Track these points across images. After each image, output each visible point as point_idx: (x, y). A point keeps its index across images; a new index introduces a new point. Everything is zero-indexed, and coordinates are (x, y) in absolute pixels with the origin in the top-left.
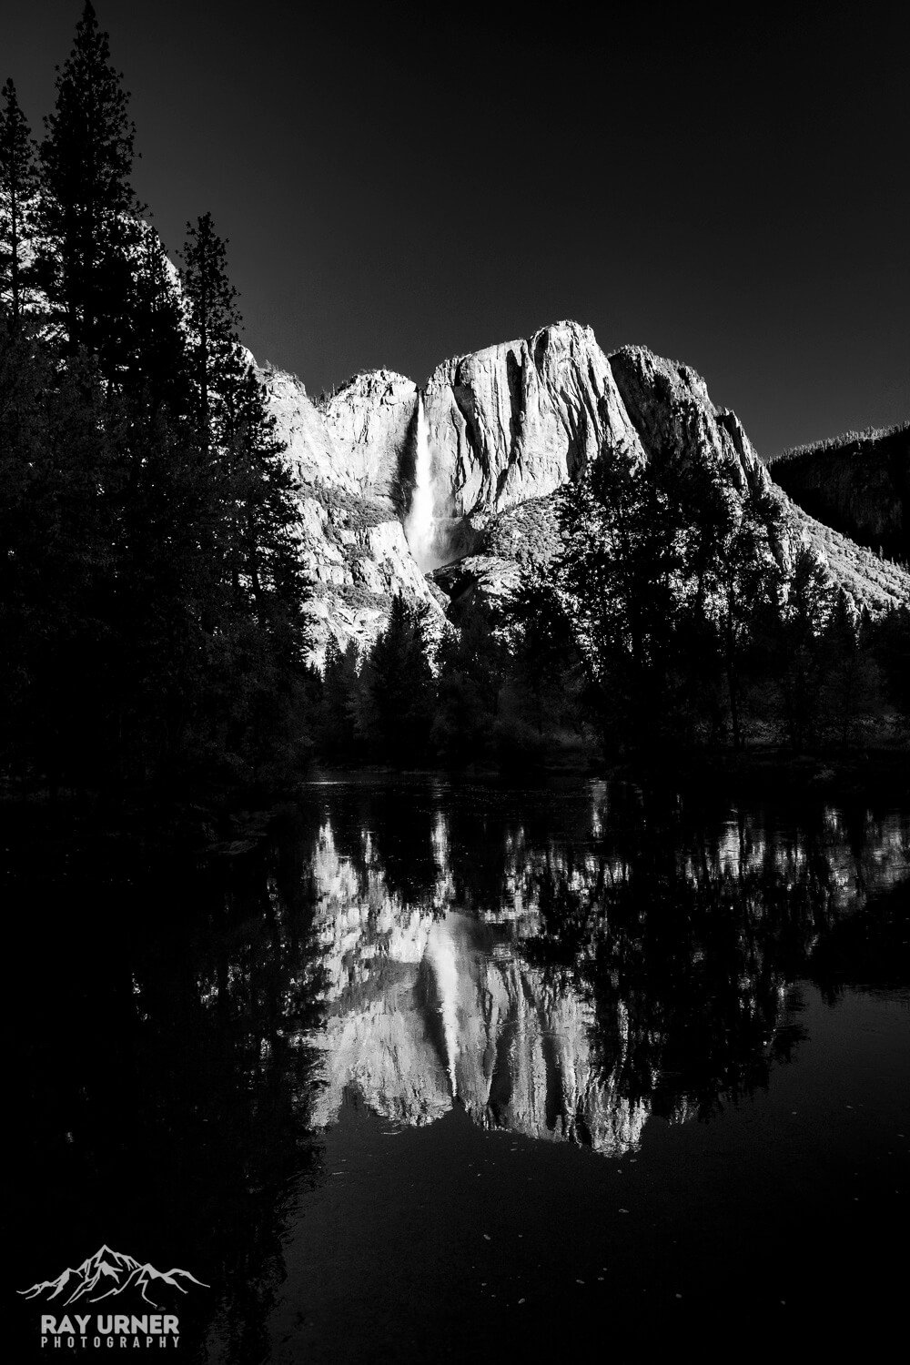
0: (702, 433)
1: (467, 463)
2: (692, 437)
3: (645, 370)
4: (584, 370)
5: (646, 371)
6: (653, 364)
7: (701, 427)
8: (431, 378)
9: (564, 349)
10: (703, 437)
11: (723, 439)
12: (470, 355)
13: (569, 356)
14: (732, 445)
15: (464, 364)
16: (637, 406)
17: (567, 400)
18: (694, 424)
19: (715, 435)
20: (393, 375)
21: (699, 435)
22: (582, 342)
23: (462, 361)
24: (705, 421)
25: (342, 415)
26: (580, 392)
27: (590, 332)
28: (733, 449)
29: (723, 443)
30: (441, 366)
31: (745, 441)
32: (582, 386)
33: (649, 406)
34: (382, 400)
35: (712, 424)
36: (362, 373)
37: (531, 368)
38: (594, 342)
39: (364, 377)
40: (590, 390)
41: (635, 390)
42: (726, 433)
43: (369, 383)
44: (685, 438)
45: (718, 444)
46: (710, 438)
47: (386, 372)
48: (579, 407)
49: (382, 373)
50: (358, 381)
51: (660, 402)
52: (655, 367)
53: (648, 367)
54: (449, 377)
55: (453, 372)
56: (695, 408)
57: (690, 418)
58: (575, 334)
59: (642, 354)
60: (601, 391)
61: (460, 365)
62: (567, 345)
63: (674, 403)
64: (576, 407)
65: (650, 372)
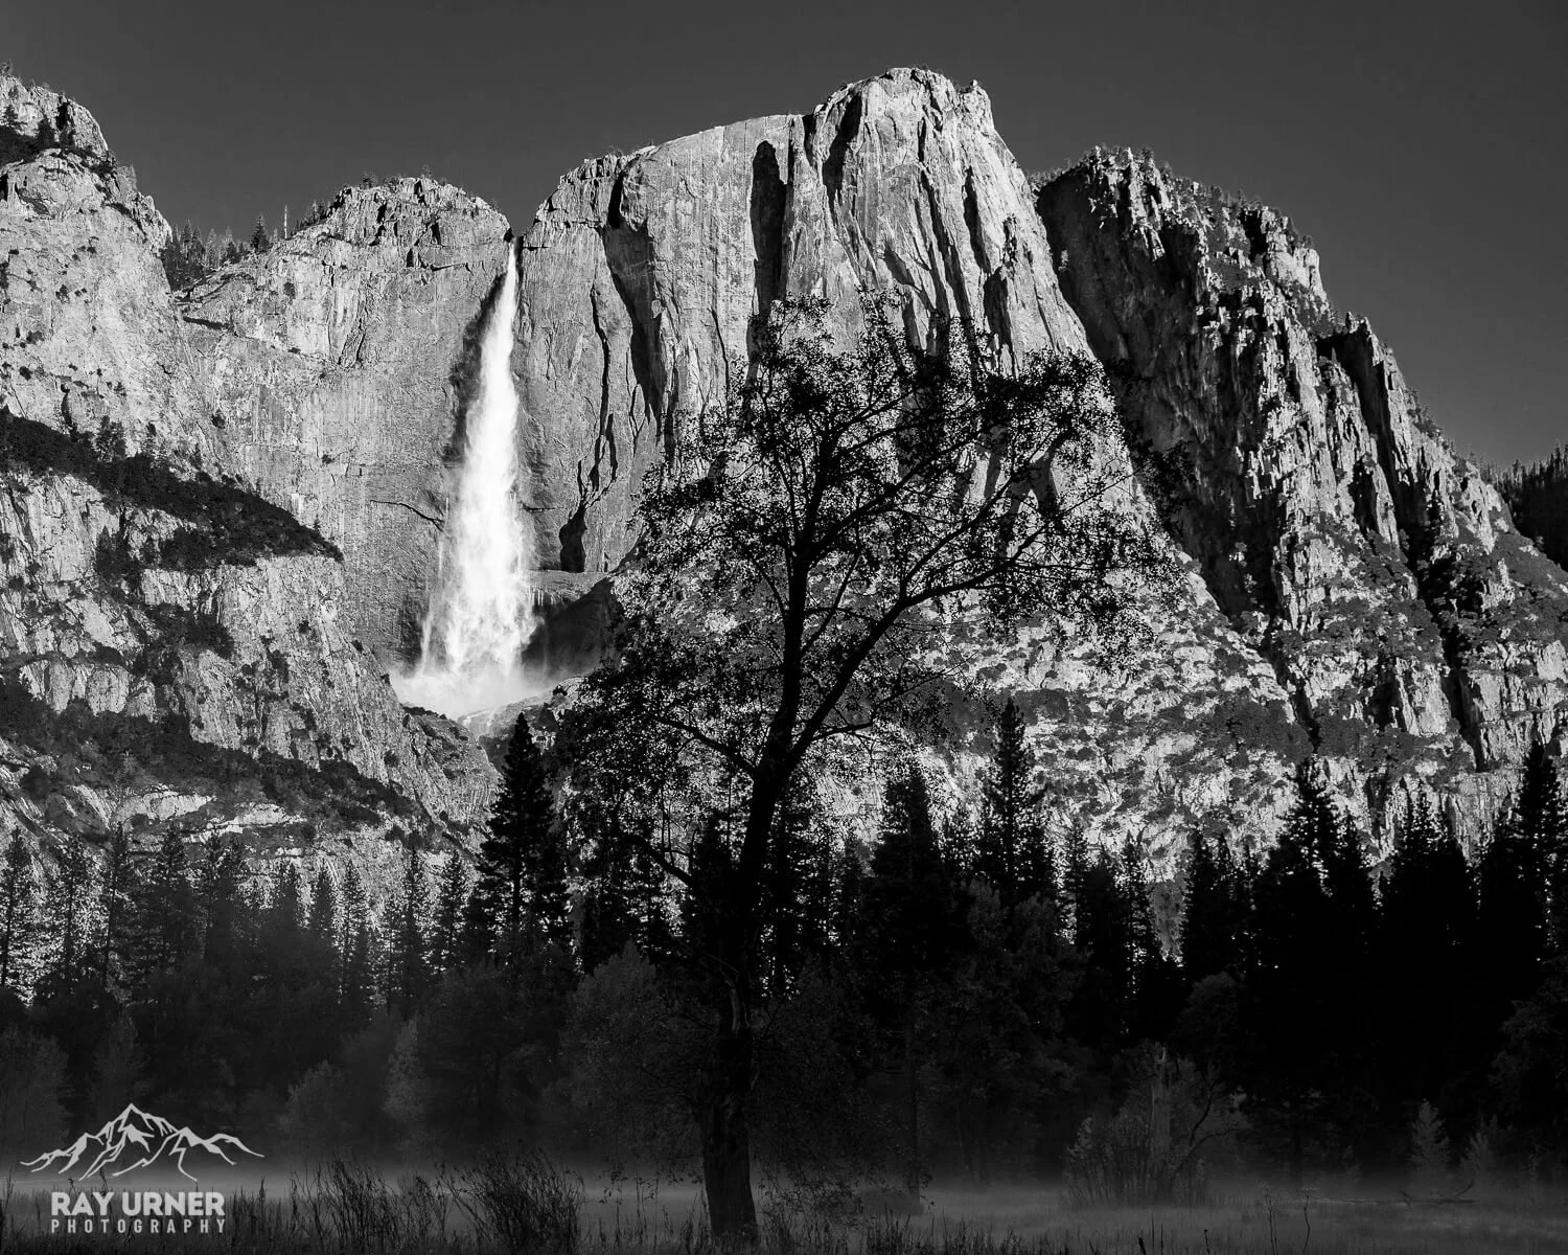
0: (1272, 378)
1: (623, 433)
2: (1244, 385)
3: (1138, 210)
4: (952, 199)
5: (1142, 212)
6: (1163, 194)
7: (1271, 359)
8: (544, 205)
9: (902, 141)
10: (1274, 387)
11: (1332, 396)
12: (652, 149)
13: (914, 157)
14: (1356, 410)
15: (632, 172)
16: (1108, 303)
17: (901, 274)
18: (1253, 352)
19: (1308, 380)
20: (447, 191)
21: (1262, 379)
22: (952, 125)
23: (630, 164)
24: (1283, 344)
25: (300, 290)
26: (938, 256)
27: (978, 101)
28: (1358, 423)
29: (1331, 406)
30: (573, 174)
31: (1398, 404)
32: (943, 241)
33: (1140, 305)
34: (410, 254)
35: (1303, 353)
36: (367, 183)
37: (810, 187)
38: (990, 126)
39: (368, 193)
40: (966, 251)
41: (1108, 260)
42: (1339, 377)
43: (382, 210)
44: (1224, 388)
45: (1314, 405)
46: (1293, 391)
47: (427, 184)
48: (933, 300)
49: (418, 186)
50: (351, 201)
51: (1169, 293)
52: (1167, 204)
53: (1148, 204)
54: (593, 205)
55: (606, 188)
56: (1260, 309)
57: (1242, 336)
58: (934, 104)
59: (1135, 167)
60: (996, 257)
61: (623, 175)
62: (908, 130)
63: (1206, 295)
64: (923, 295)
65: (1151, 213)
